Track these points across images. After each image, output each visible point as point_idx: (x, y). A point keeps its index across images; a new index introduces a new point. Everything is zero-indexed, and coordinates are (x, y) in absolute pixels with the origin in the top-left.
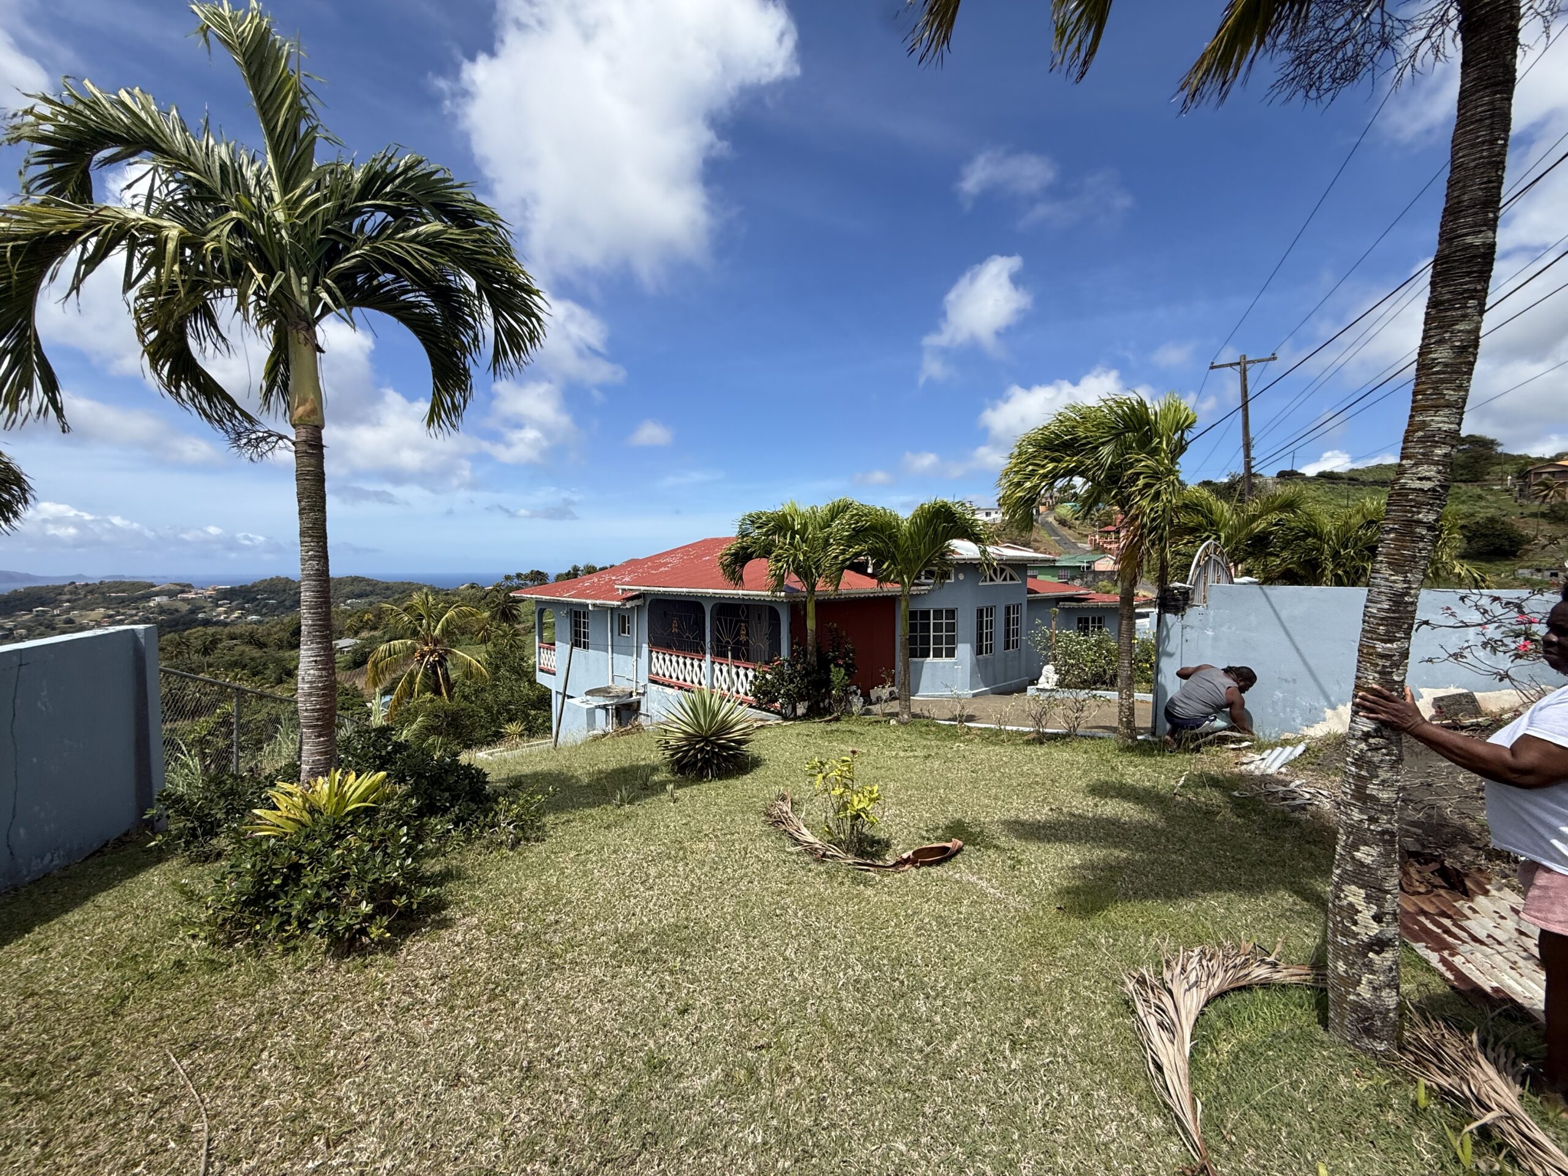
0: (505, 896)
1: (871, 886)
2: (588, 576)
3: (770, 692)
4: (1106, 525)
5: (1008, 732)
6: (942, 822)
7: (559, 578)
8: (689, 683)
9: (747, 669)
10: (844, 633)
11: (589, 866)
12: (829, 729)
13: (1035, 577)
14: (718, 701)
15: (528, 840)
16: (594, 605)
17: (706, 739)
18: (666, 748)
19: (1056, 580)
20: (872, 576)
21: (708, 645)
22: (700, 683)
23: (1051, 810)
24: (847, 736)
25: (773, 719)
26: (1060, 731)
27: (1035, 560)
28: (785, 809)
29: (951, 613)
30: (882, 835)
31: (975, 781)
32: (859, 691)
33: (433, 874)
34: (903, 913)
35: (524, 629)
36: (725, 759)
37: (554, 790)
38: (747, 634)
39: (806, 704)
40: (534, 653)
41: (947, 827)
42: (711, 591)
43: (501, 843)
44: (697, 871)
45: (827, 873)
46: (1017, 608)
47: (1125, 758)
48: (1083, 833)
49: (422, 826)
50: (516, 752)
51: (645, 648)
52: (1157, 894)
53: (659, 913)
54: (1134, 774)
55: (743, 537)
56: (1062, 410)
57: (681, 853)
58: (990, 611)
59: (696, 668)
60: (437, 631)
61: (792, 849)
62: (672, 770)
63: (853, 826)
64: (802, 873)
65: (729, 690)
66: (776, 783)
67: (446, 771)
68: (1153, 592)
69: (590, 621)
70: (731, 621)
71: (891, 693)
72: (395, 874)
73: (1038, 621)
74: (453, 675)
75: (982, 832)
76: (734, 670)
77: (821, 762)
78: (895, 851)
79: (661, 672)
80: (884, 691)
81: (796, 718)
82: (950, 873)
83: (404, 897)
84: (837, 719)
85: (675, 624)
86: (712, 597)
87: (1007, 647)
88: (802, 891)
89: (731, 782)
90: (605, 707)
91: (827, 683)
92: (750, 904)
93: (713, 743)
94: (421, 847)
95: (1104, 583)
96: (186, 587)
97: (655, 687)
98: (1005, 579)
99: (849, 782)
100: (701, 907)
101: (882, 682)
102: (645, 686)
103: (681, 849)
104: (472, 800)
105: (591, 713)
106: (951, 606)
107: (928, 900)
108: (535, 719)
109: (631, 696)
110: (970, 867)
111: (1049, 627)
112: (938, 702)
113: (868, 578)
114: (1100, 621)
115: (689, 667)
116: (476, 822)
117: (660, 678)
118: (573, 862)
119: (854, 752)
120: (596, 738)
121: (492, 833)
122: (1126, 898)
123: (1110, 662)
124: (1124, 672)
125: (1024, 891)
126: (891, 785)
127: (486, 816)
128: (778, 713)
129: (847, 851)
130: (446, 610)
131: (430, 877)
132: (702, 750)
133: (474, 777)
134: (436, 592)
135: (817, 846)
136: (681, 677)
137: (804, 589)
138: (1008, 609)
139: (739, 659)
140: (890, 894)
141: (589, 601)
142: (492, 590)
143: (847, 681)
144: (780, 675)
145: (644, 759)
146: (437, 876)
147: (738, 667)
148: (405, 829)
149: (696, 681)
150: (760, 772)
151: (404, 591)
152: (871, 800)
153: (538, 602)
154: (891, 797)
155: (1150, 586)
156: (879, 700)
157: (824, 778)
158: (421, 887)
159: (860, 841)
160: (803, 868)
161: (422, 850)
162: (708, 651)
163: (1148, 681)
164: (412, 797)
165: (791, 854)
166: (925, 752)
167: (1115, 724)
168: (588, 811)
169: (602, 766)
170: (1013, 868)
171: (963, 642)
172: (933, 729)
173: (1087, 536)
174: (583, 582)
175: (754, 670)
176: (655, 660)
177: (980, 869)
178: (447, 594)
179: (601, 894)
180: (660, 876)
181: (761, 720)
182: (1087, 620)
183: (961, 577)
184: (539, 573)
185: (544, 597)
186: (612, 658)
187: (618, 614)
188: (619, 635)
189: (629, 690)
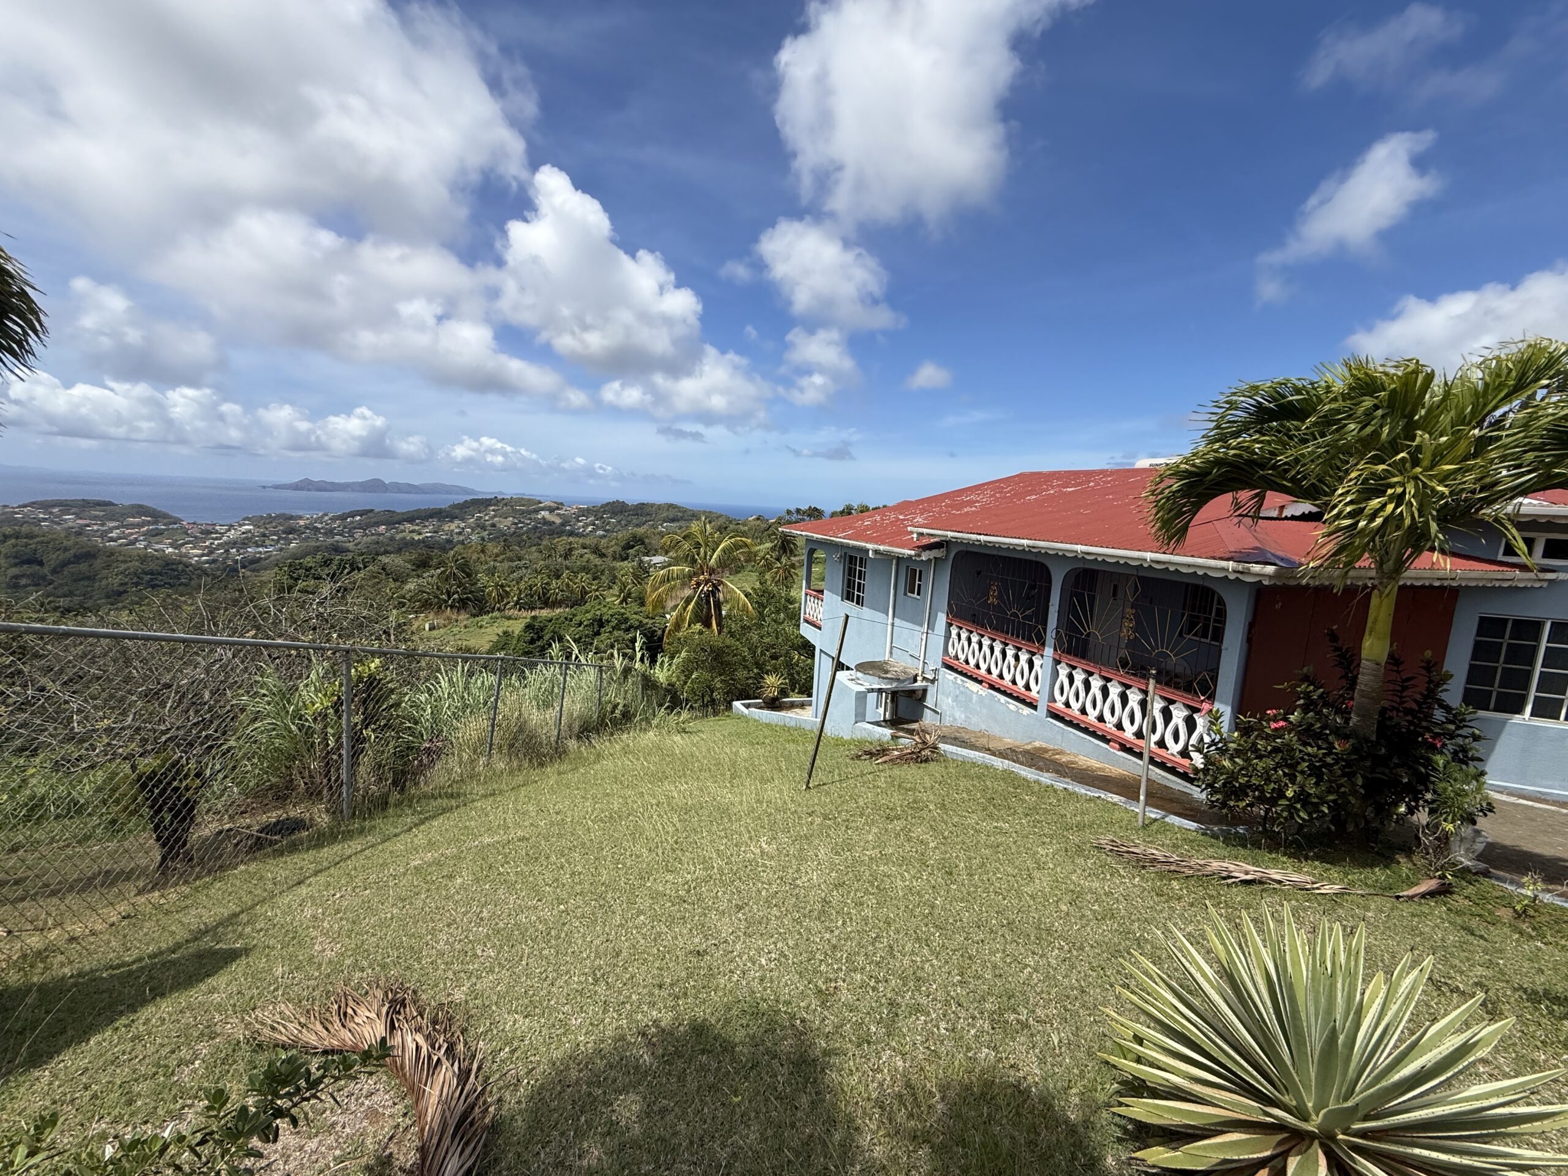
2: (862, 516)
7: (833, 515)
8: (1008, 683)
9: (1127, 686)
16: (876, 552)
21: (1051, 633)
22: (1028, 688)
40: (800, 599)
51: (942, 619)
59: (1024, 664)
60: (713, 561)
65: (1082, 711)
69: (868, 570)
74: (724, 609)
76: (1097, 683)
79: (962, 657)
85: (994, 592)
90: (878, 692)
96: (559, 506)
97: (951, 676)
102: (935, 671)
105: (861, 697)
109: (915, 681)
115: (1011, 658)
117: (960, 665)
130: (723, 539)
134: (713, 520)
136: (995, 672)
139: (1111, 668)
141: (869, 546)
142: (774, 523)
147: (1108, 680)
149: (1021, 682)
153: (810, 540)
162: (1050, 641)
174: (863, 520)
175: (1143, 691)
176: (954, 637)
178: (726, 523)
184: (816, 509)
185: (816, 536)
186: (893, 625)
187: (908, 567)
188: (905, 594)
189: (915, 673)
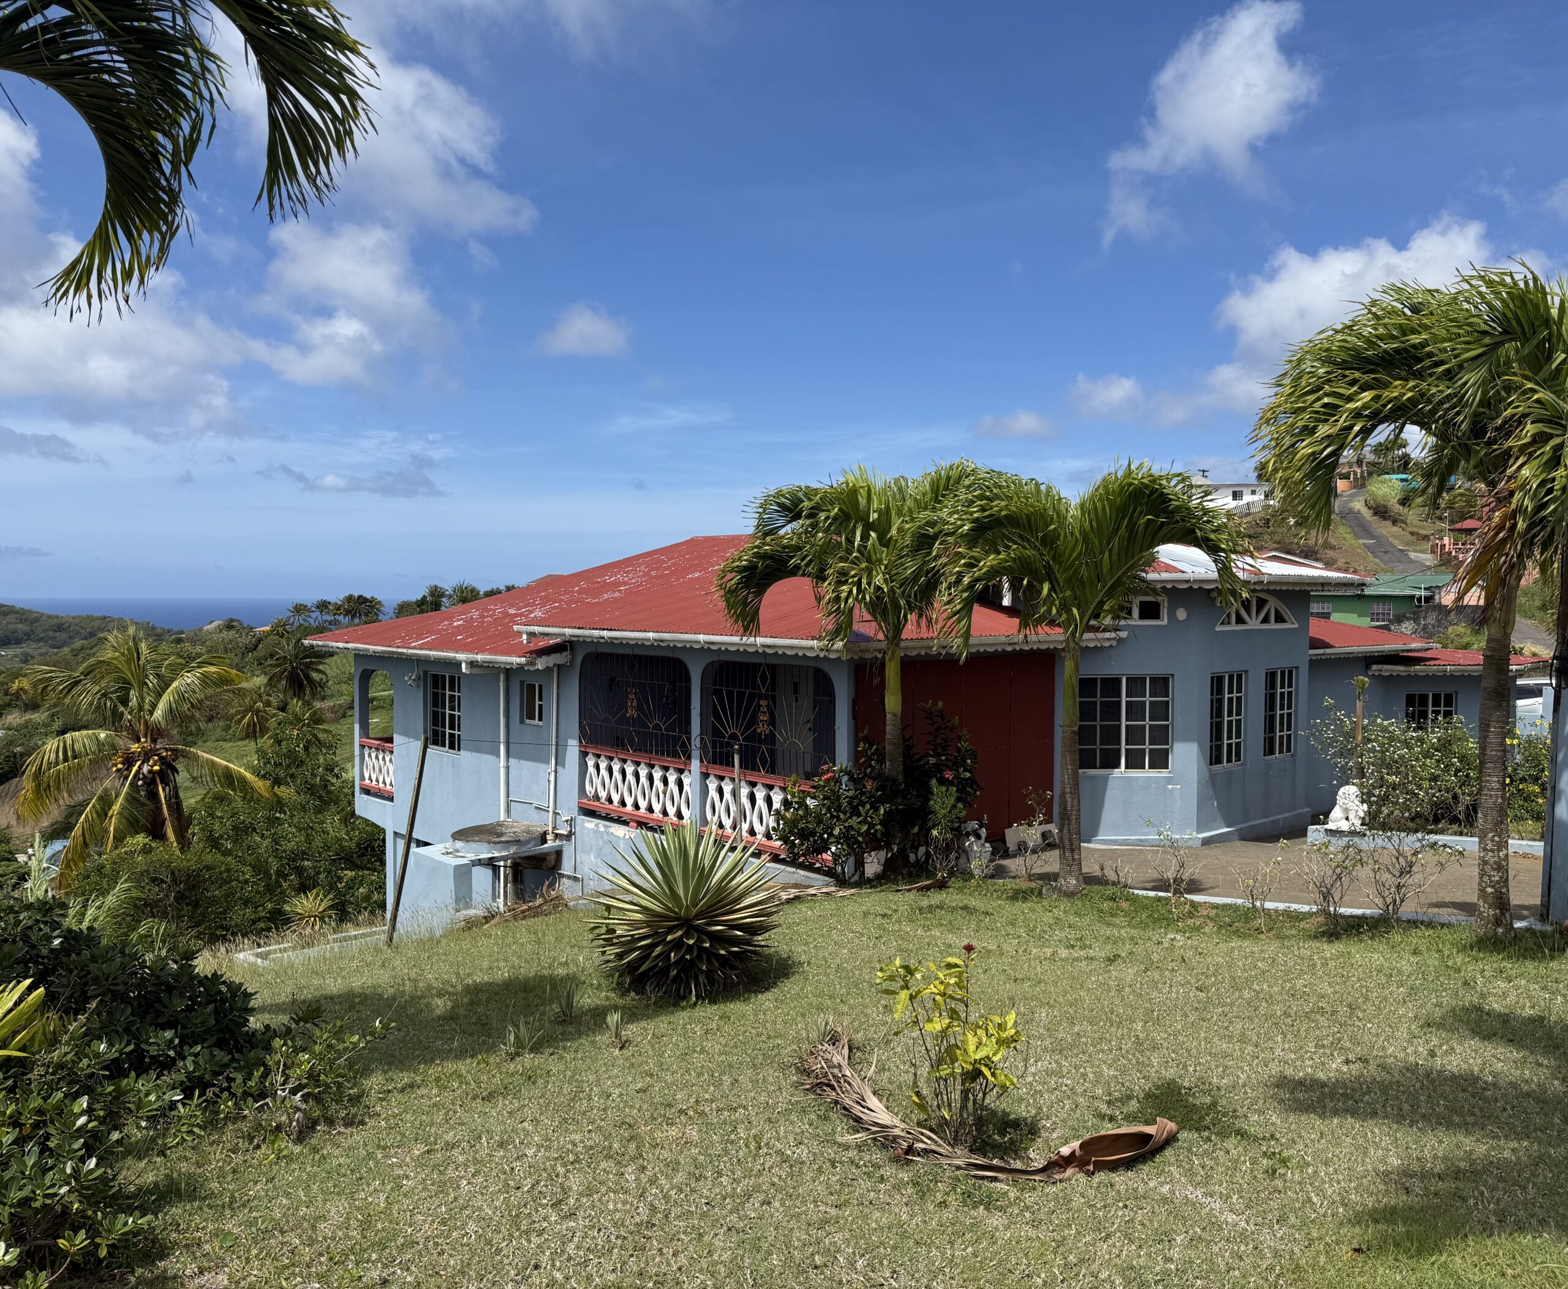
0: (282, 1232)
1: (1001, 1209)
2: (460, 607)
3: (813, 833)
4: (1463, 517)
5: (1267, 913)
6: (1140, 1085)
7: (404, 609)
8: (657, 814)
9: (770, 787)
10: (956, 721)
11: (450, 1172)
12: (925, 903)
13: (1326, 616)
14: (711, 850)
15: (330, 1122)
16: (472, 664)
17: (686, 924)
18: (609, 942)
19: (1366, 622)
20: (1010, 611)
21: (696, 742)
22: (679, 815)
23: (1347, 1062)
24: (959, 918)
25: (818, 884)
26: (1368, 912)
27: (1324, 584)
28: (837, 1059)
29: (1161, 684)
30: (1023, 1112)
31: (1202, 1008)
32: (983, 832)
33: (140, 1190)
34: (1059, 1261)
35: (332, 710)
36: (724, 962)
37: (386, 1027)
38: (772, 722)
39: (882, 855)
40: (351, 759)
41: (1149, 1096)
42: (702, 637)
43: (279, 1128)
44: (663, 1181)
45: (916, 1184)
46: (1289, 675)
47: (1491, 963)
48: (1406, 1107)
49: (119, 1094)
50: (312, 952)
51: (573, 749)
52: (1543, 1222)
53: (586, 1263)
54: (1505, 995)
55: (766, 534)
56: (1376, 296)
57: (633, 1146)
58: (1237, 679)
59: (673, 786)
60: (158, 714)
61: (849, 1138)
62: (620, 985)
63: (965, 1093)
64: (865, 1184)
65: (734, 827)
66: (820, 1009)
67: (170, 989)
68: (1548, 647)
69: (464, 694)
70: (741, 695)
71: (1044, 835)
72: (64, 1190)
73: (1329, 701)
74: (190, 800)
75: (1214, 1104)
76: (745, 791)
77: (907, 968)
78: (1047, 1141)
79: (603, 794)
80: (1032, 831)
81: (863, 882)
82: (1152, 1184)
83: (82, 1234)
84: (942, 885)
85: (632, 702)
86: (705, 650)
87: (1269, 750)
88: (866, 1217)
89: (734, 1007)
90: (491, 863)
91: (922, 815)
92: (765, 1246)
93: (701, 932)
94: (115, 1136)
95: (1459, 629)
97: (590, 824)
98: (1266, 620)
99: (960, 1008)
100: (668, 1252)
101: (1026, 816)
102: (571, 822)
103: (632, 1138)
104: (221, 1044)
105: (462, 874)
106: (1160, 671)
107: (1108, 1236)
108: (352, 885)
109: (544, 841)
110: (1190, 1173)
111: (1350, 712)
112: (1136, 854)
113: (1002, 617)
114: (1449, 703)
115: (658, 783)
116: (228, 1089)
117: (602, 806)
118: (420, 1163)
119: (969, 948)
120: (471, 924)
121: (260, 1109)
122: (1487, 1230)
123: (1465, 782)
124: (1491, 799)
125: (1292, 1219)
126: (1043, 1014)
127: (249, 1077)
128: (829, 873)
129: (955, 1142)
130: (176, 671)
131: (134, 1196)
132: (678, 944)
133: (223, 1001)
134: (156, 635)
135: (897, 1132)
136: (643, 804)
137: (881, 636)
138: (1271, 676)
139: (754, 768)
140: (1035, 1224)
141: (461, 656)
142: (267, 635)
143: (961, 810)
144: (832, 800)
145: (566, 963)
146: (149, 1192)
147: (753, 784)
148: (84, 1102)
149: (671, 811)
150: (789, 987)
151: (92, 635)
152: (1001, 1042)
153: (360, 656)
154: (1041, 1037)
155: (1545, 635)
156: (1022, 847)
157: (912, 998)
158: (115, 1215)
159: (980, 1122)
160: (869, 1175)
161: (119, 1142)
162: (696, 753)
163: (1538, 818)
164: (100, 1038)
165: (847, 1147)
166: (1108, 950)
167: (1474, 899)
168: (450, 1066)
169: (479, 978)
170: (1272, 1173)
171: (1185, 739)
172: (1125, 905)
173: (1426, 538)
174: (451, 618)
175: (784, 789)
176: (591, 769)
177: (1208, 1177)
178: (179, 641)
179: (472, 1226)
180: (589, 1192)
181: (796, 886)
182: (1423, 699)
183: (1181, 614)
184: (362, 600)
185: (371, 648)
186: (507, 768)
187: (522, 683)
188: (522, 722)
189: (541, 830)
